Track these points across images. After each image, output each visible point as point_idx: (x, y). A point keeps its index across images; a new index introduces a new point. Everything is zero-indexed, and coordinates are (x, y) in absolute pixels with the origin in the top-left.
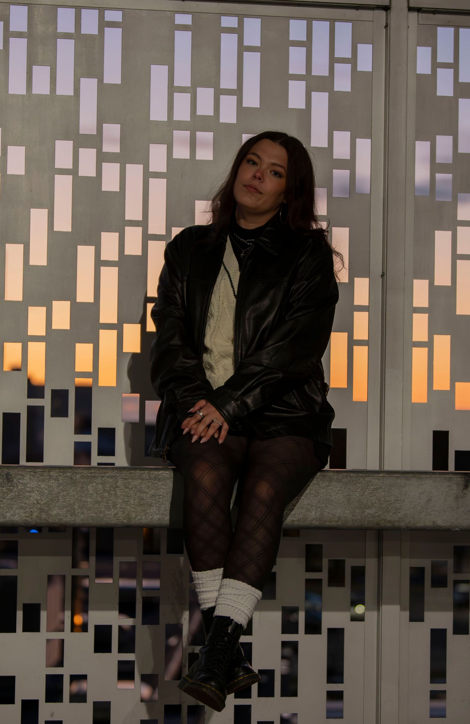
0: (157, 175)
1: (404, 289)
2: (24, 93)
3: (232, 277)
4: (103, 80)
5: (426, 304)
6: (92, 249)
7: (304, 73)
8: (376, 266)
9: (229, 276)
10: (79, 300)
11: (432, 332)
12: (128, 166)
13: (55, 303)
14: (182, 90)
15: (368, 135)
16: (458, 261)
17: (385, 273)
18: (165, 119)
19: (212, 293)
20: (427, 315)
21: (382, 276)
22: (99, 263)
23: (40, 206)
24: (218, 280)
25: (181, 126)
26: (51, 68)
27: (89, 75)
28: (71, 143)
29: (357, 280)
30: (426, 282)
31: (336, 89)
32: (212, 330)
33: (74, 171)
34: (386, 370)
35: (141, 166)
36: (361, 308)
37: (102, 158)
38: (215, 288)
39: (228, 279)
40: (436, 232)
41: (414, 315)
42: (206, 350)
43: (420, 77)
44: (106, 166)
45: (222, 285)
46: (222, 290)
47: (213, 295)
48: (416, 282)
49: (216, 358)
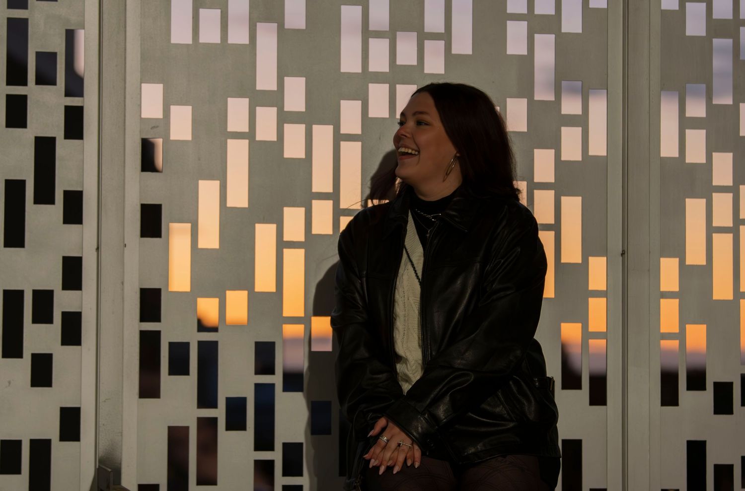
0: (350, 138)
1: (649, 270)
2: (190, 41)
3: (415, 266)
4: (283, 24)
5: (675, 288)
6: (273, 227)
7: (525, 11)
8: (615, 244)
9: (413, 265)
10: (258, 289)
11: (684, 320)
12: (315, 128)
13: (229, 294)
14: (379, 35)
15: (604, 85)
16: (714, 235)
17: (626, 251)
18: (360, 71)
19: (395, 288)
20: (677, 301)
21: (623, 254)
22: (282, 245)
23: (210, 177)
24: (401, 271)
25: (378, 78)
26: (221, 12)
27: (268, 19)
28: (247, 100)
29: (592, 260)
30: (675, 261)
31: (564, 30)
32: (402, 333)
33: (250, 135)
34: (628, 369)
35: (331, 128)
36: (597, 294)
37: (284, 118)
38: (398, 283)
39: (412, 269)
40: (687, 200)
41: (662, 300)
42: (399, 358)
43: (665, 14)
44: (288, 127)
45: (405, 277)
46: (405, 283)
47: (396, 291)
48: (663, 261)
49: (414, 367)
